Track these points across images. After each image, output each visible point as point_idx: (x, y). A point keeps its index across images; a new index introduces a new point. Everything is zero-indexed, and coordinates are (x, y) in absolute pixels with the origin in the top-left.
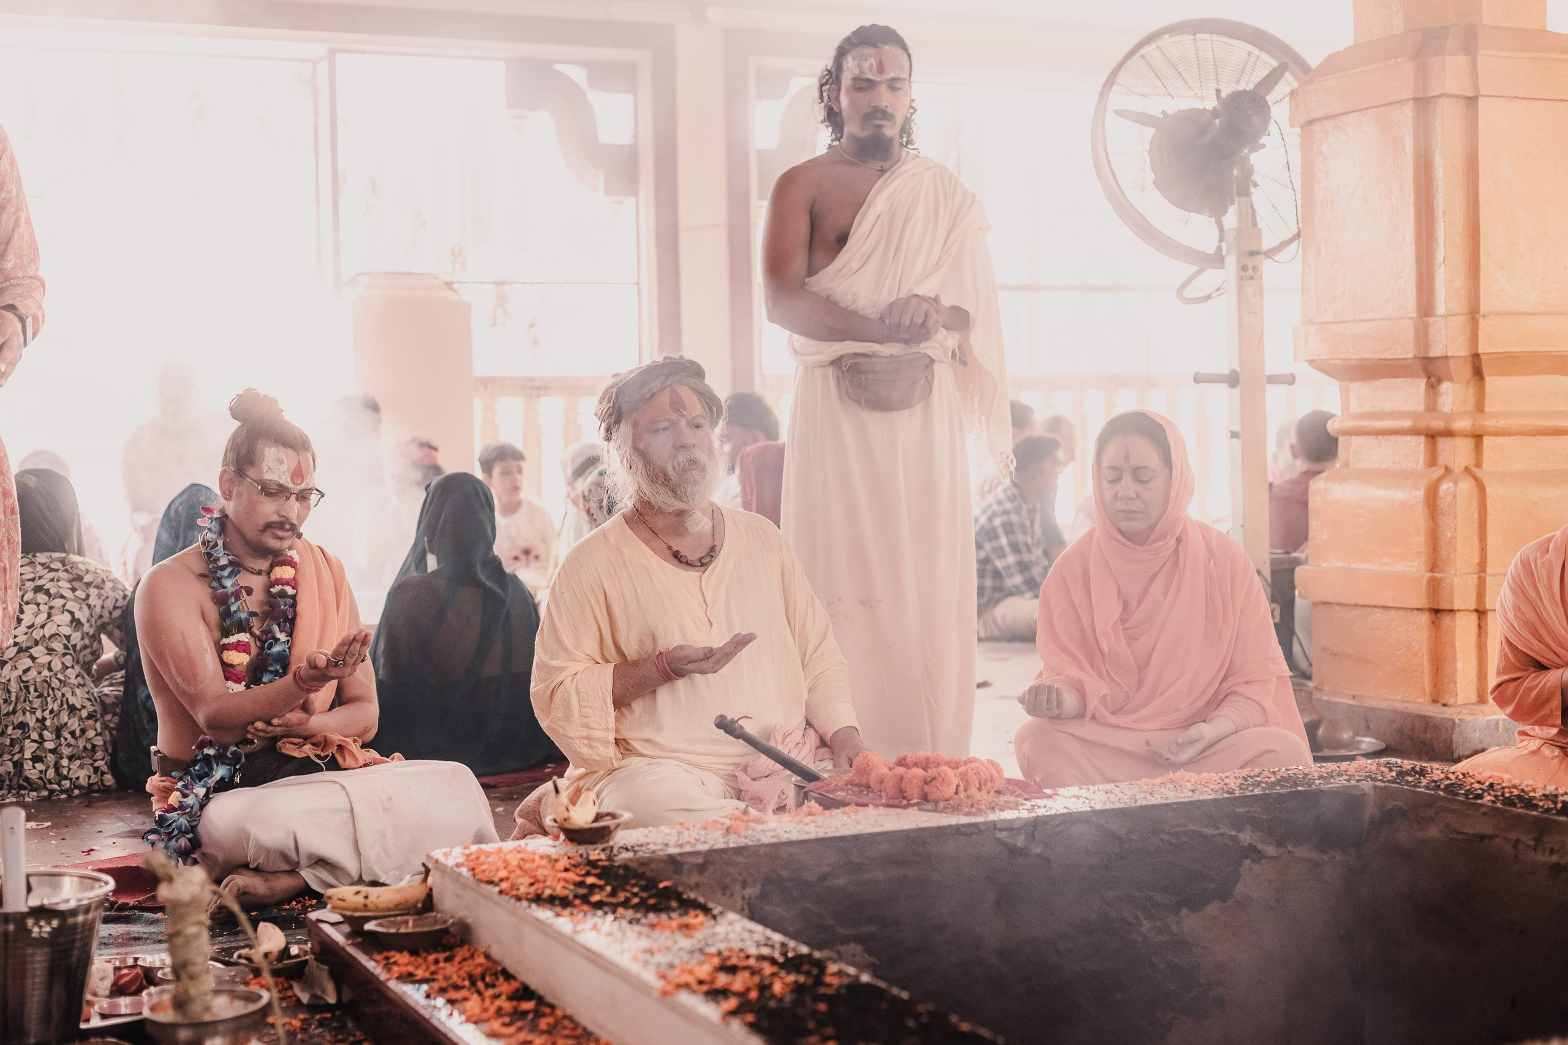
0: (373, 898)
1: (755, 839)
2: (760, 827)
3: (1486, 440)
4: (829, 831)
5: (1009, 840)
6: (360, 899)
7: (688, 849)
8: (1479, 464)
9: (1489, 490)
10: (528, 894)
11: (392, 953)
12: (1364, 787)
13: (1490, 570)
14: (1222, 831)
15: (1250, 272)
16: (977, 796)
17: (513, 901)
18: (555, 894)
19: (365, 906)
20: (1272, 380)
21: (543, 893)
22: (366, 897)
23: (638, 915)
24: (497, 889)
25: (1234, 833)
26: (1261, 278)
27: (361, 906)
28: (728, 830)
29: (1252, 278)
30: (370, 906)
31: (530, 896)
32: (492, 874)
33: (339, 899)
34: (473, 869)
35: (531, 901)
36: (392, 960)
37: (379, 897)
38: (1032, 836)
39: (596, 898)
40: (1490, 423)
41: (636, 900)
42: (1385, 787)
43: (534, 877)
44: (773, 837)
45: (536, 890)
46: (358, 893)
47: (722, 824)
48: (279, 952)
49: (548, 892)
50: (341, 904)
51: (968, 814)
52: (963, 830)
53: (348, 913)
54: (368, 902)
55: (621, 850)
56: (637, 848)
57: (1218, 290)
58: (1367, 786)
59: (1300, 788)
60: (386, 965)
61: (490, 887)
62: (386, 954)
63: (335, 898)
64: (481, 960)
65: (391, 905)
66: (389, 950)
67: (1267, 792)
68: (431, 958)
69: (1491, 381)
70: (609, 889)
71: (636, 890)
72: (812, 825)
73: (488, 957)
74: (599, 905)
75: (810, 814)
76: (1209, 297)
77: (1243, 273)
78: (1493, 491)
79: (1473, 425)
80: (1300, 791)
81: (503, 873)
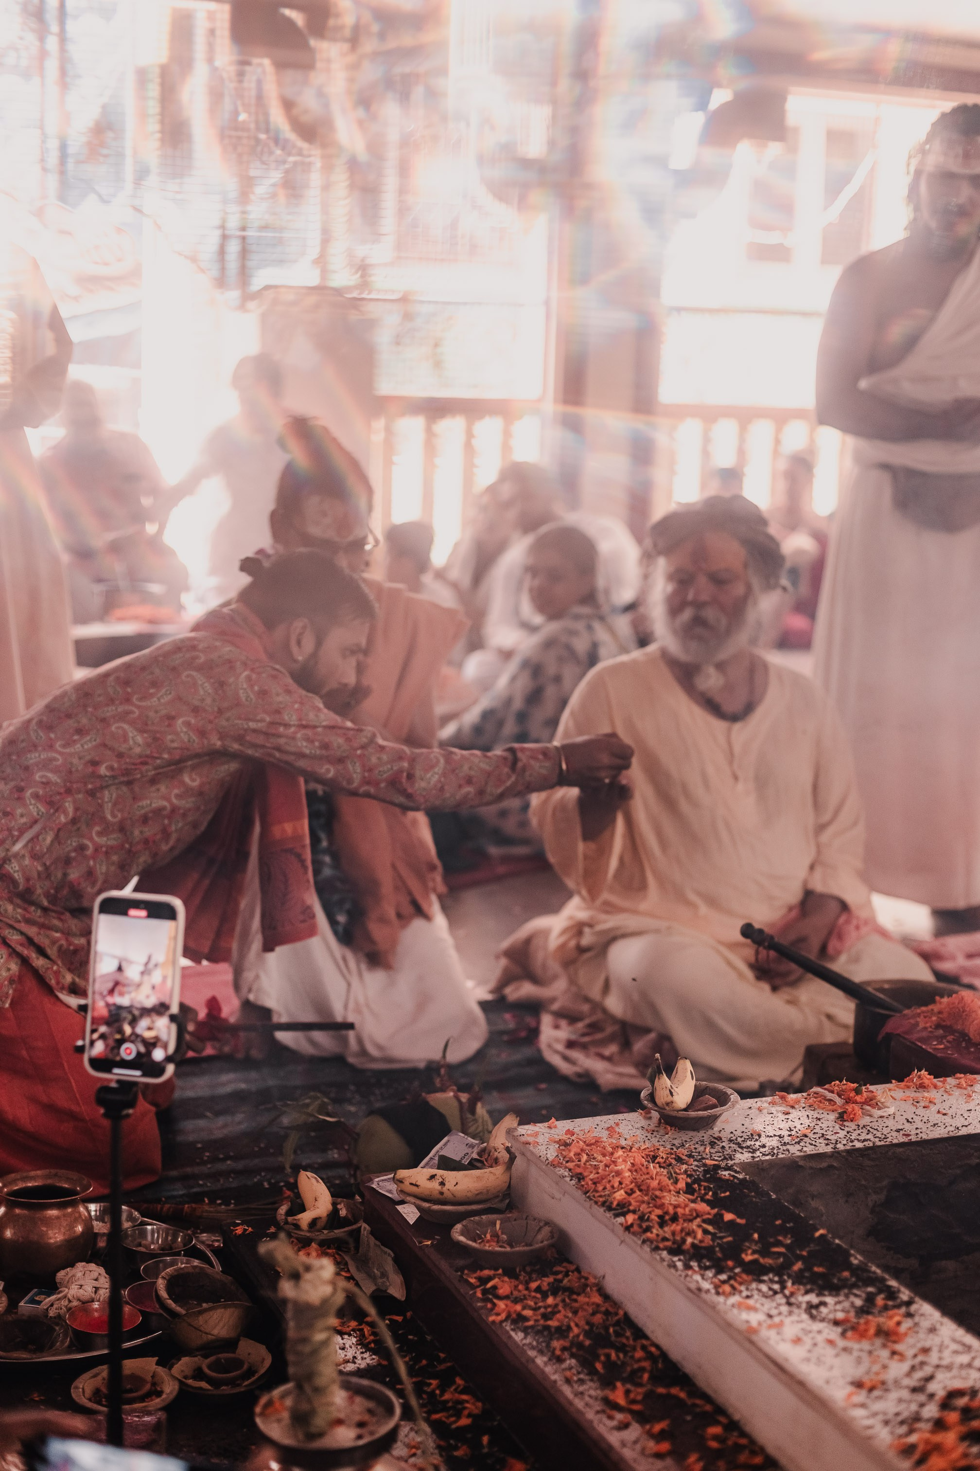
0: (449, 1185)
1: (879, 1134)
2: (877, 1113)
4: (959, 1125)
6: (435, 1185)
7: (809, 1150)
10: (665, 1239)
11: (487, 1272)
17: (647, 1248)
18: (696, 1242)
19: (442, 1193)
21: (684, 1241)
22: (442, 1184)
23: (813, 1298)
24: (621, 1219)
27: (436, 1194)
28: (842, 1117)
30: (447, 1194)
31: (669, 1244)
32: (607, 1193)
33: (411, 1184)
34: (580, 1177)
35: (673, 1252)
36: (489, 1285)
37: (457, 1183)
39: (748, 1257)
41: (798, 1266)
43: (662, 1206)
44: (898, 1131)
45: (673, 1233)
46: (432, 1177)
47: (830, 1100)
48: (328, 1215)
49: (689, 1240)
50: (414, 1189)
53: (426, 1205)
54: (445, 1189)
55: (732, 1145)
56: (749, 1143)
60: (485, 1292)
61: (608, 1215)
62: (478, 1273)
63: (407, 1183)
64: (597, 1299)
65: (469, 1194)
66: (482, 1269)
68: (534, 1285)
70: (756, 1236)
71: (789, 1241)
72: (934, 1109)
73: (601, 1291)
74: (756, 1271)
75: (922, 1087)
81: (620, 1195)
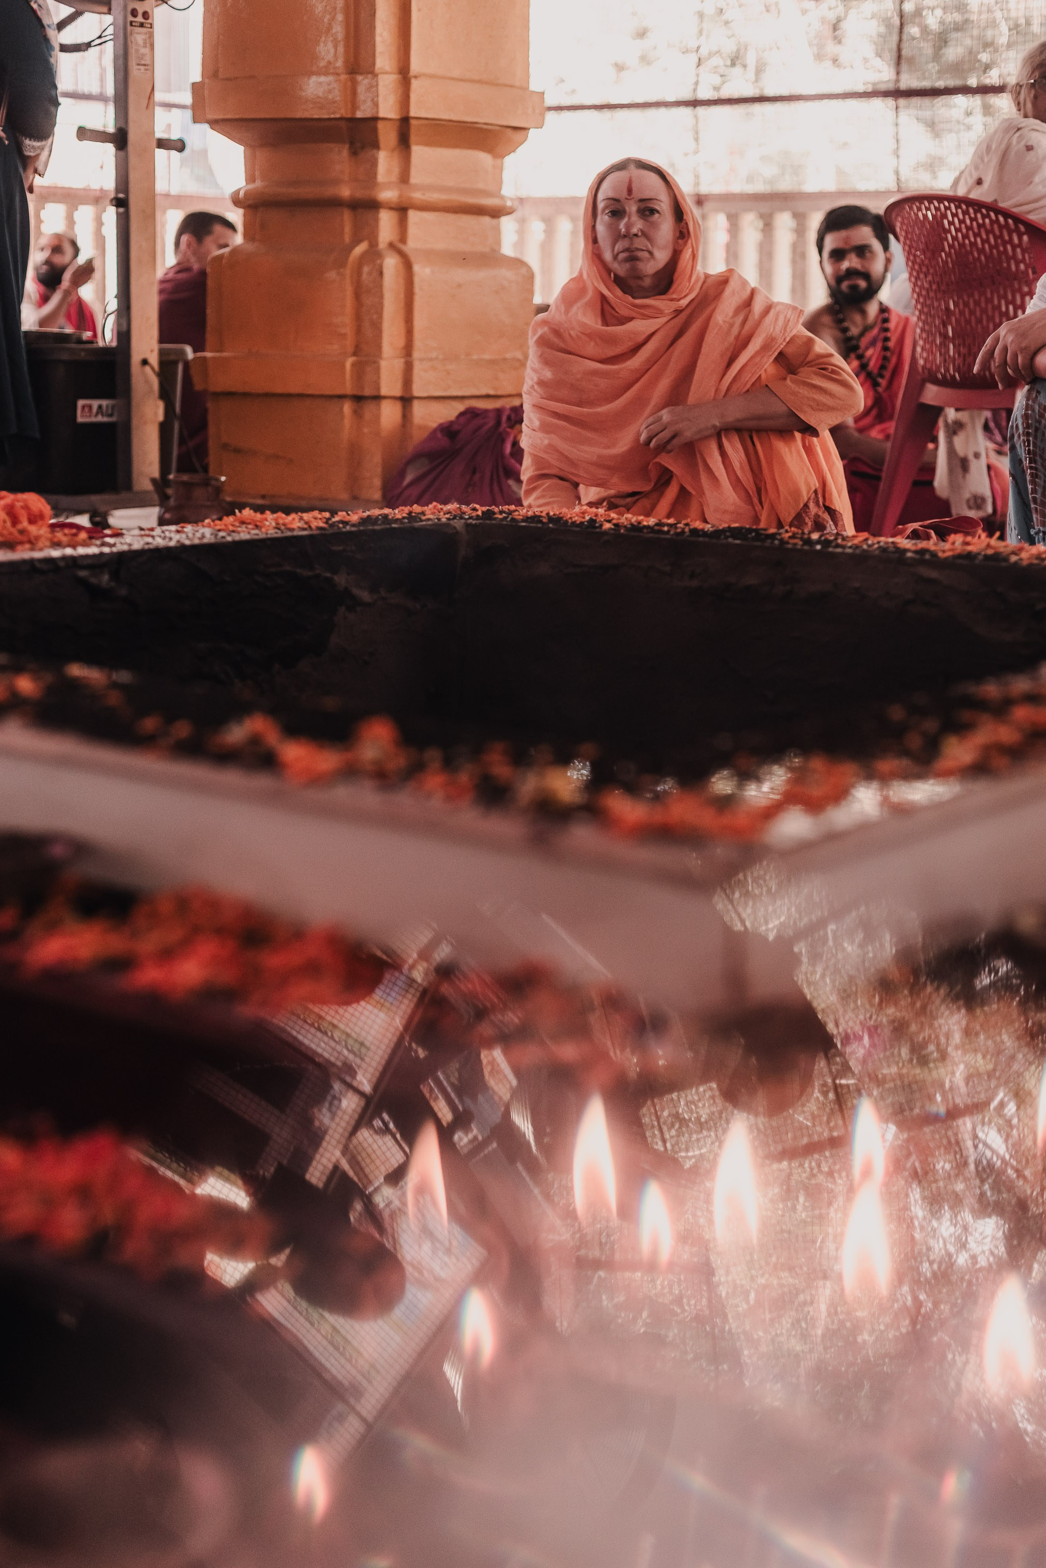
3: (413, 215)
5: (93, 580)
8: (403, 238)
9: (417, 268)
12: (456, 525)
13: (416, 355)
14: (318, 572)
15: (140, 19)
16: (33, 529)
20: (162, 144)
25: (328, 575)
26: (151, 26)
29: (142, 25)
38: (115, 576)
40: (417, 196)
42: (480, 523)
51: (32, 549)
52: (38, 565)
57: (100, 37)
58: (458, 524)
59: (394, 526)
67: (361, 528)
69: (418, 152)
76: (88, 45)
77: (131, 18)
78: (421, 271)
79: (400, 196)
80: (395, 528)
